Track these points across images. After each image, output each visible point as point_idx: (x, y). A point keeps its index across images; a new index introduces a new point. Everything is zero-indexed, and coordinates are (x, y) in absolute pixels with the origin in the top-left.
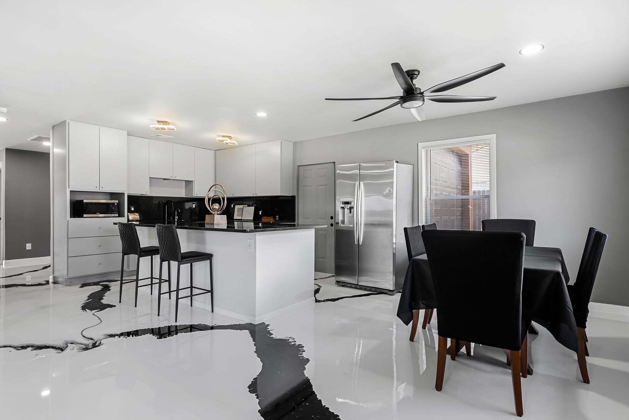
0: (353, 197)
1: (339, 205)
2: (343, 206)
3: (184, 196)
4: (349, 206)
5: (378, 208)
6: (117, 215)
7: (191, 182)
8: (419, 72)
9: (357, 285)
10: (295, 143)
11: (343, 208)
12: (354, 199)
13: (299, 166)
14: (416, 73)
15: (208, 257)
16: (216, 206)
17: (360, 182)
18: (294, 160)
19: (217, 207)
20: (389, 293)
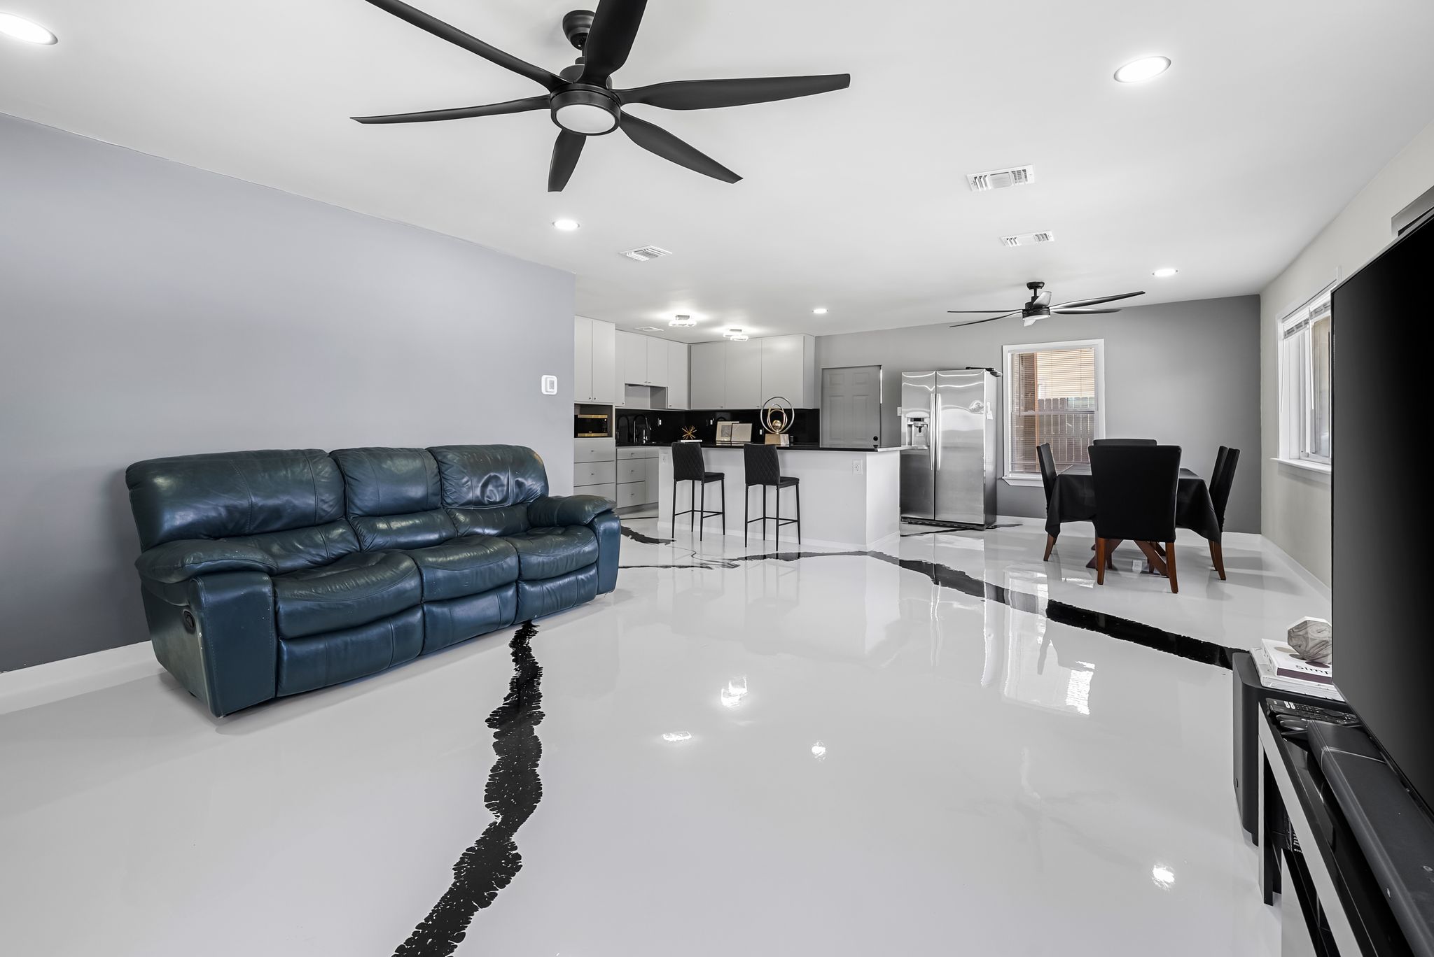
0: (926, 410)
1: (905, 423)
2: (912, 423)
3: (649, 408)
4: (920, 424)
5: (963, 427)
6: (606, 434)
7: (663, 389)
8: (1044, 283)
9: (934, 520)
10: (818, 338)
11: (910, 426)
12: (930, 413)
13: (823, 369)
14: (1041, 285)
15: (794, 481)
16: (778, 423)
17: (937, 395)
18: (817, 361)
19: (779, 425)
20: (979, 528)
